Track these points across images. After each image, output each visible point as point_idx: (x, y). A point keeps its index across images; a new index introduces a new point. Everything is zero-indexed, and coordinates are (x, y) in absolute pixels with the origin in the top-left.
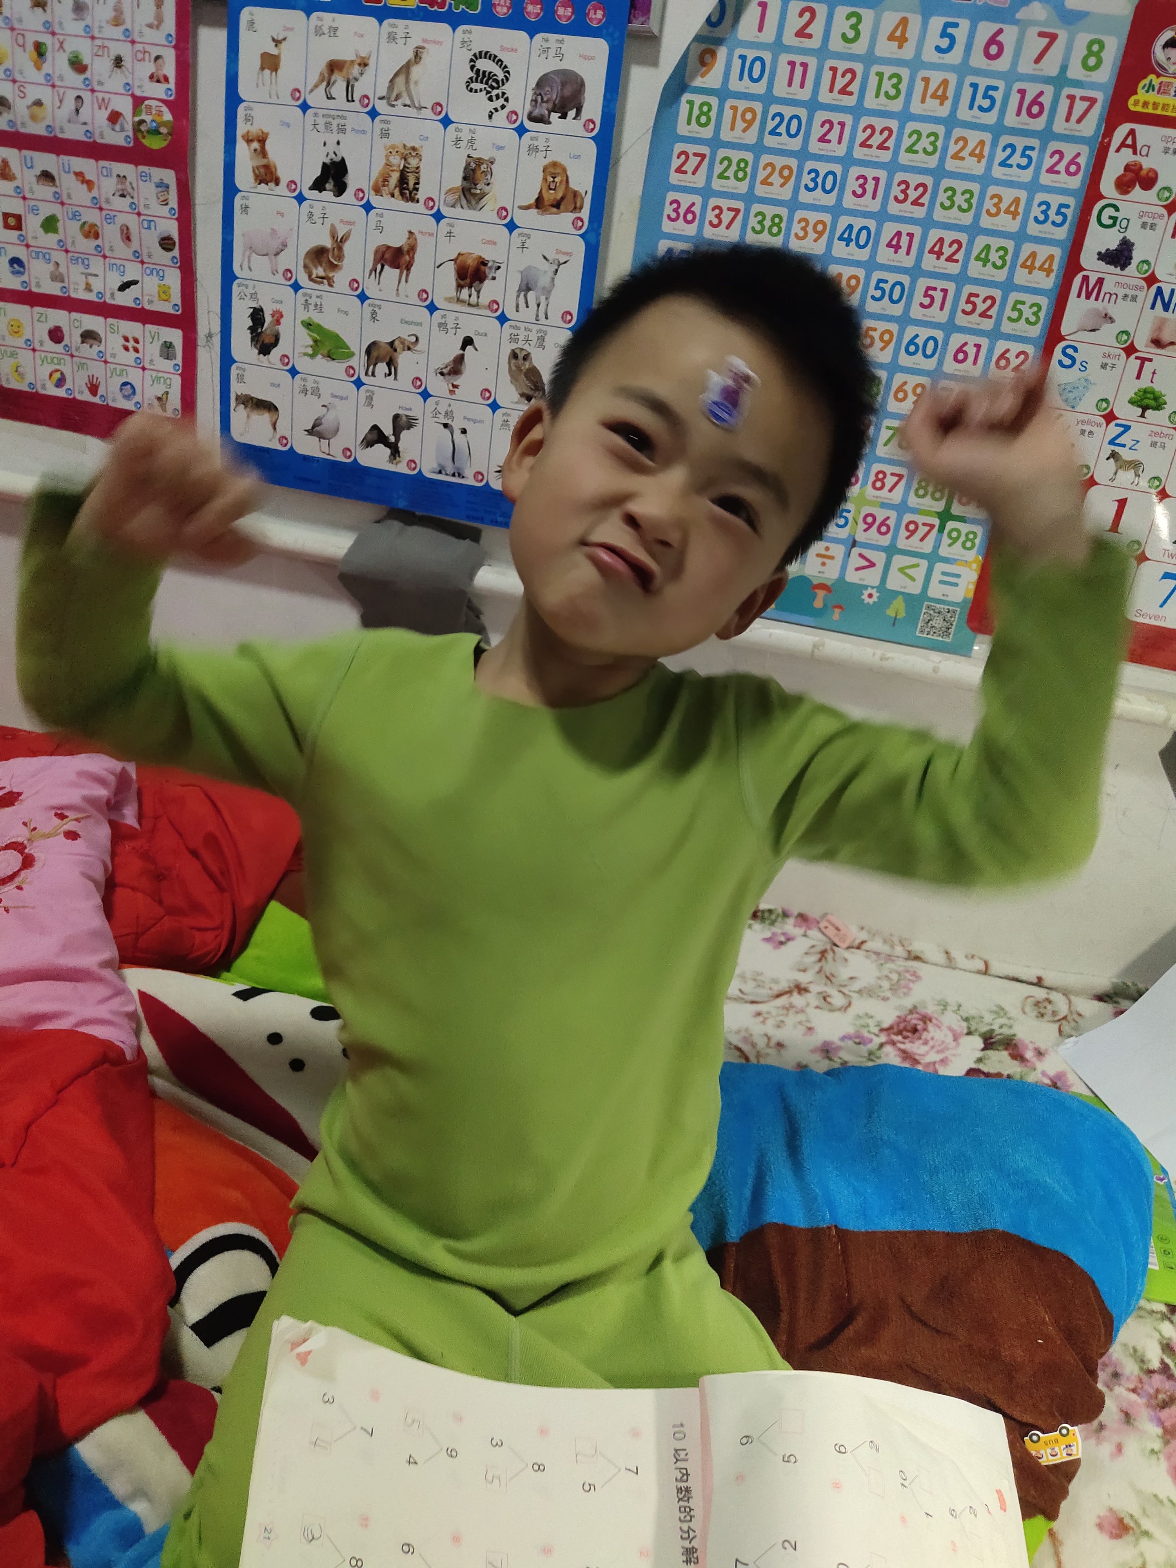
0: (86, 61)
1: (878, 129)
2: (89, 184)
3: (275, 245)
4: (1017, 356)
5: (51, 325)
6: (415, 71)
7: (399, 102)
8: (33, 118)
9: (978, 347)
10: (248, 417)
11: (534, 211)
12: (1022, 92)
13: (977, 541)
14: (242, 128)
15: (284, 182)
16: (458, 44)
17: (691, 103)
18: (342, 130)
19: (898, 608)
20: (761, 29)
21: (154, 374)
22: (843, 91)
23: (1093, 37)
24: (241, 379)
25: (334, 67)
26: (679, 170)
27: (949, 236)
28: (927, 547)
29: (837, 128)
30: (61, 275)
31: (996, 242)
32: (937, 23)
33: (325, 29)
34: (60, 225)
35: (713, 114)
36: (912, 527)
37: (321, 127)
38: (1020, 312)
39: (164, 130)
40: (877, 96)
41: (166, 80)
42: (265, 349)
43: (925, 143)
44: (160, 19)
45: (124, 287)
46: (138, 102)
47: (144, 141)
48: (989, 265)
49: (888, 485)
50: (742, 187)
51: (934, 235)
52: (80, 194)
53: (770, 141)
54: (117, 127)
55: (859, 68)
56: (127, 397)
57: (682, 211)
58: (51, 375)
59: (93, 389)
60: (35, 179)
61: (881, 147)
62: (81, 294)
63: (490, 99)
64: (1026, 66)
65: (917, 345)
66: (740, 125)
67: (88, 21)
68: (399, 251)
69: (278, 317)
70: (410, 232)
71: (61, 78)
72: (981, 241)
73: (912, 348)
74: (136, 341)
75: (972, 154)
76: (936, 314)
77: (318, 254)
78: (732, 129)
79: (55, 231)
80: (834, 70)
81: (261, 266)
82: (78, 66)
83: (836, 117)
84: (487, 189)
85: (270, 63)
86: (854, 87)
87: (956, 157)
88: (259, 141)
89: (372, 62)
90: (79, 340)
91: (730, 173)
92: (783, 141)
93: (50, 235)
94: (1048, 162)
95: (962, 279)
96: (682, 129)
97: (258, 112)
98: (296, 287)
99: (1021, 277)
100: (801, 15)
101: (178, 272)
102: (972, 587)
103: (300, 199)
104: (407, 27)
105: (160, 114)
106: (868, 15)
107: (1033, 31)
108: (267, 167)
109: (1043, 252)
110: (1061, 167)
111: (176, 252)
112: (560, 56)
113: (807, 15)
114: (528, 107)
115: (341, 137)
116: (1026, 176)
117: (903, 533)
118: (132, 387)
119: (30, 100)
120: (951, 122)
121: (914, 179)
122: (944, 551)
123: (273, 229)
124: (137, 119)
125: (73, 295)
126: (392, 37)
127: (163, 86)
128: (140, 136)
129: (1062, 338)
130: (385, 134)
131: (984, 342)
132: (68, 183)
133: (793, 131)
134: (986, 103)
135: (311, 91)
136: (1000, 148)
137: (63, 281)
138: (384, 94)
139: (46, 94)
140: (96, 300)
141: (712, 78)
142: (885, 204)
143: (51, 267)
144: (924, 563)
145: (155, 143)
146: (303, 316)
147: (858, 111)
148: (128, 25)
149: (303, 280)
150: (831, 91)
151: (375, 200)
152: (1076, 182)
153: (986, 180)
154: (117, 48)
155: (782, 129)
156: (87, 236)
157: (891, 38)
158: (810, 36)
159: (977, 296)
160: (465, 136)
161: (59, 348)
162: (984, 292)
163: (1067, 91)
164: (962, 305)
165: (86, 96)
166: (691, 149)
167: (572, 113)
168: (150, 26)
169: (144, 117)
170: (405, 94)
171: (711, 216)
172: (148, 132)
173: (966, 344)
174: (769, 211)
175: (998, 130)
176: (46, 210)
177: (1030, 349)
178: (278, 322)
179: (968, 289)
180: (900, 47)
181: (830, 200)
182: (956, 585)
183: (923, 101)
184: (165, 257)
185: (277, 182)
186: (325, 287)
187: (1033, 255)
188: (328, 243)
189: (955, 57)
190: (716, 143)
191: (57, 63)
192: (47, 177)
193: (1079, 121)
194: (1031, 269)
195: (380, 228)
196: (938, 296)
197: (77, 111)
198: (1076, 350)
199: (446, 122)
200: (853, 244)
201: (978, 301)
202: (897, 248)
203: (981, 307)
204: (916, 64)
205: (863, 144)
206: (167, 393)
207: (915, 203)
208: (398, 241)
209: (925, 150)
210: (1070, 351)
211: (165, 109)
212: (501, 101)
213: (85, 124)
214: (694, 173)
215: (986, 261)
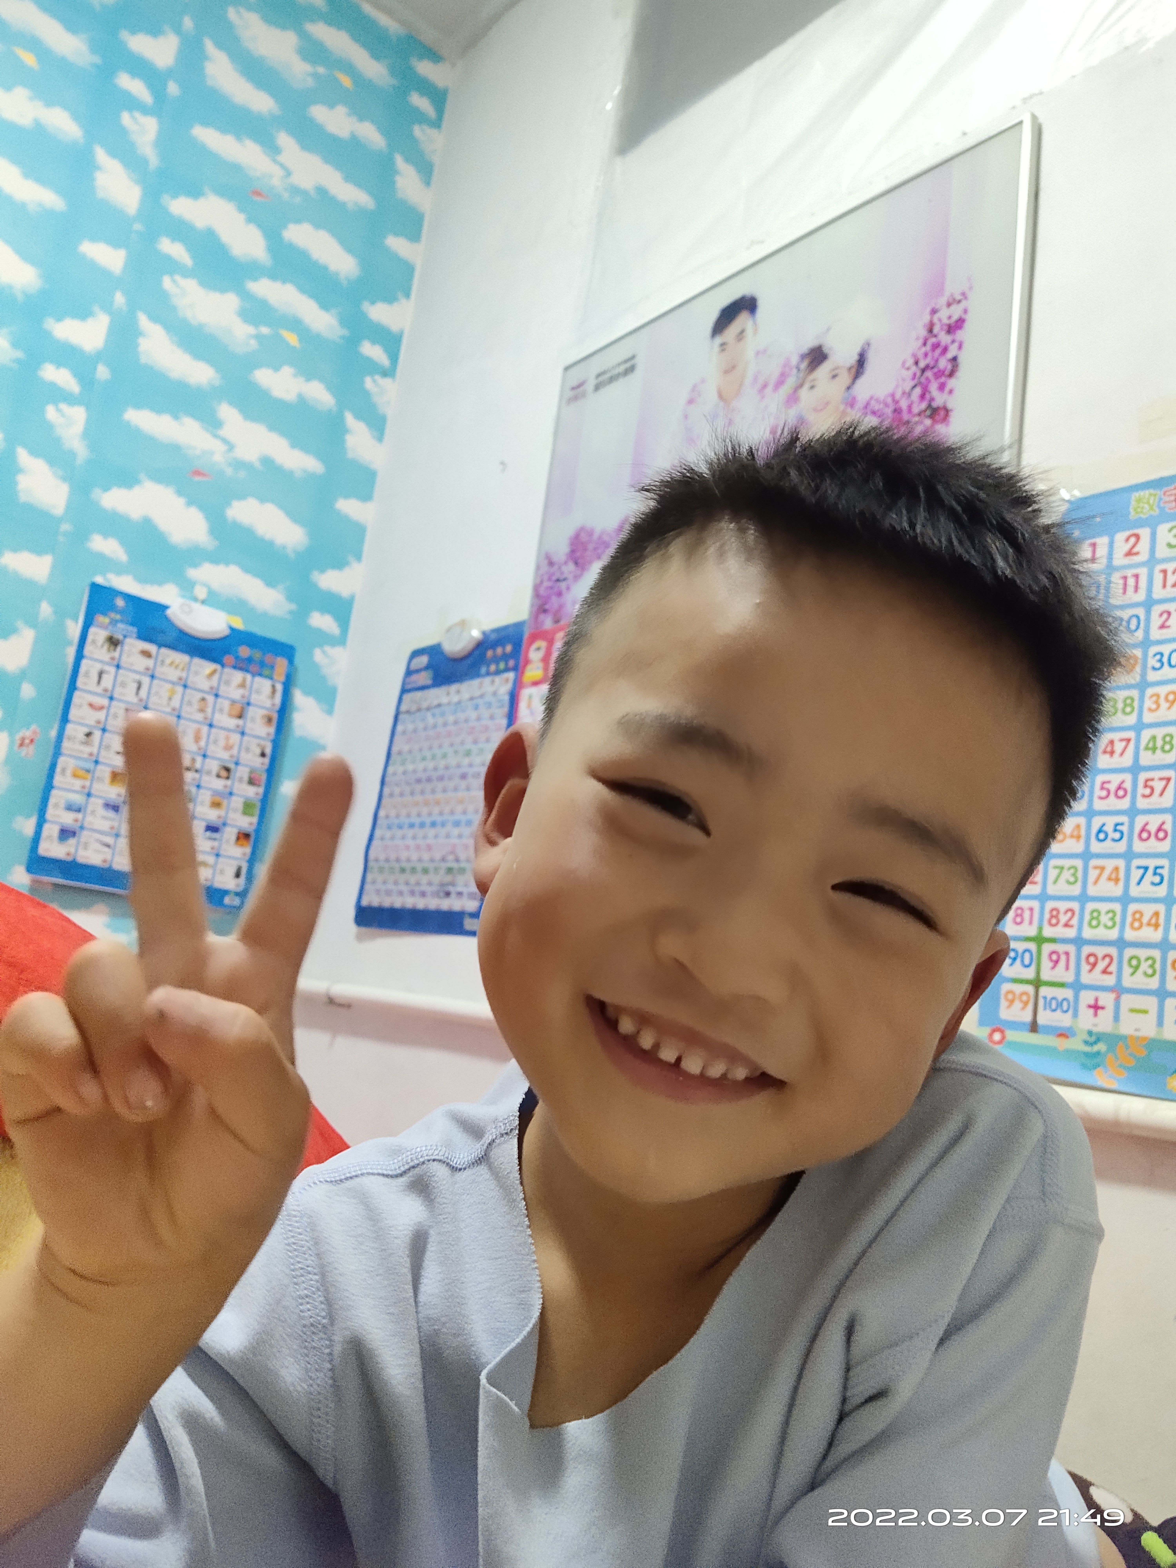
20: (1093, 561)
80: (1163, 573)
83: (1172, 607)
100: (1126, 543)
113: (1133, 539)
133: (1132, 628)
150: (1163, 589)
158: (1137, 556)
174: (1122, 695)
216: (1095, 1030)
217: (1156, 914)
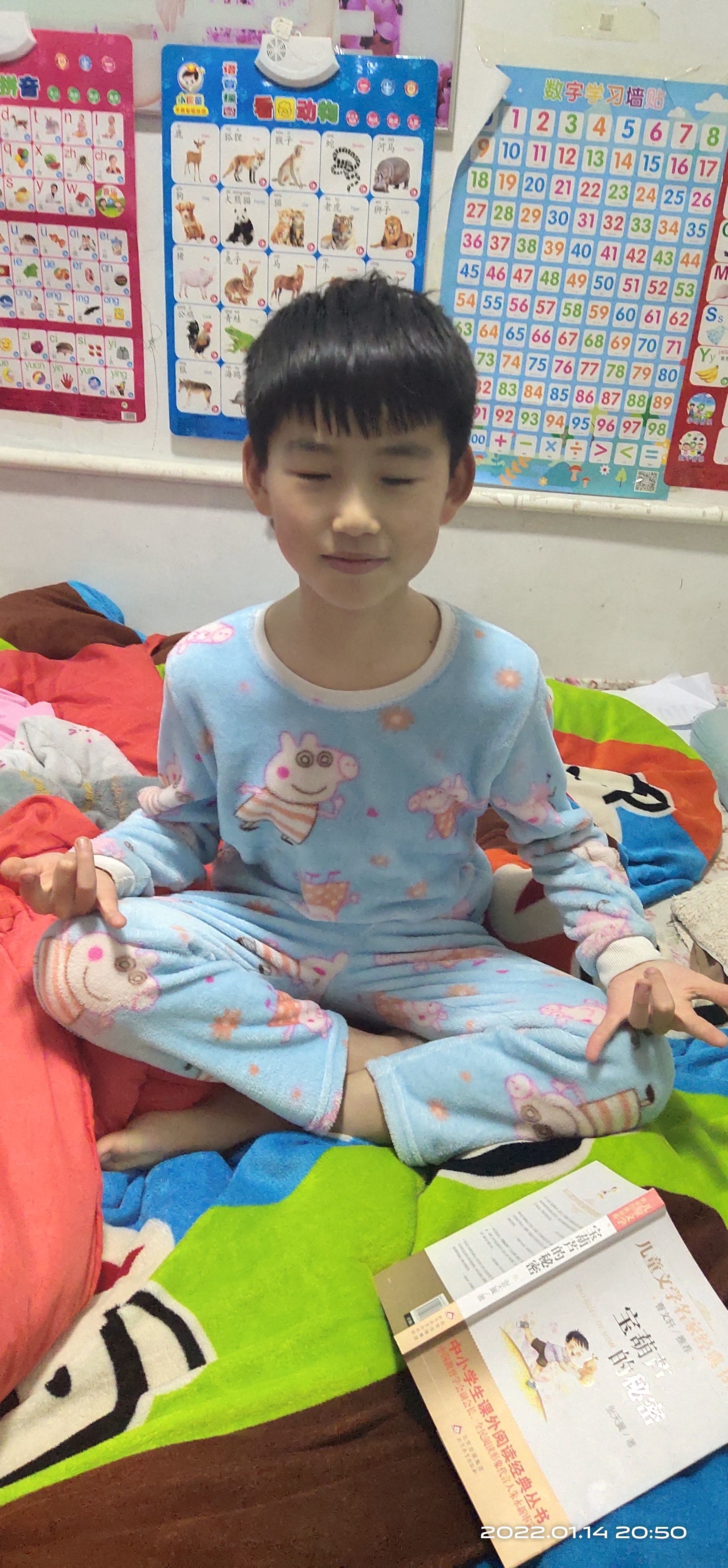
0: (59, 160)
1: (591, 185)
2: (62, 243)
3: (203, 280)
4: (682, 316)
5: (33, 340)
6: (297, 162)
7: (287, 183)
8: (18, 200)
9: (659, 312)
10: (189, 395)
11: (381, 248)
12: (675, 160)
13: (666, 430)
14: (175, 202)
15: (207, 238)
16: (324, 143)
17: (475, 173)
18: (247, 201)
19: (622, 475)
20: (515, 126)
21: (113, 370)
22: (569, 162)
23: (713, 126)
24: (183, 370)
25: (240, 160)
26: (470, 215)
27: (637, 247)
28: (637, 436)
29: (566, 185)
30: (39, 305)
31: (665, 250)
32: (622, 120)
33: (233, 136)
34: (39, 271)
35: (489, 180)
36: (627, 425)
37: (232, 200)
38: (682, 290)
39: (118, 205)
40: (589, 164)
41: (118, 171)
42: (200, 349)
43: (620, 192)
44: (112, 132)
45: (89, 311)
46: (98, 187)
47: (104, 213)
48: (662, 263)
49: (611, 400)
50: (510, 224)
51: (629, 247)
52: (55, 249)
53: (525, 195)
54: (83, 204)
55: (577, 148)
56: (94, 388)
57: (472, 241)
58: (34, 376)
59: (68, 384)
60: (19, 241)
61: (593, 195)
62: (56, 318)
63: (348, 178)
64: (675, 144)
65: (623, 315)
66: (506, 185)
67: (59, 134)
68: (291, 279)
69: (208, 326)
70: (299, 266)
71: (39, 172)
72: (656, 250)
73: (620, 316)
74: (99, 348)
75: (648, 197)
76: (633, 295)
77: (236, 284)
78: (502, 187)
79: (35, 275)
80: (562, 150)
81: (194, 294)
82: (53, 165)
83: (565, 178)
84: (349, 236)
85: (194, 158)
86: (575, 160)
87: (639, 199)
88: (188, 210)
89: (267, 157)
90: (56, 350)
91: (502, 216)
92: (534, 195)
93: (31, 278)
94: (692, 199)
95: (647, 273)
96: (470, 189)
97: (185, 191)
98: (220, 306)
99: (681, 269)
100: (540, 117)
101: (130, 300)
102: (665, 458)
103: (220, 248)
104: (289, 133)
105: (115, 194)
106: (580, 116)
107: (678, 124)
108: (195, 228)
109: (693, 253)
110: (700, 202)
111: (128, 286)
112: (392, 149)
113: (544, 117)
114: (373, 183)
115: (248, 207)
116: (680, 208)
117: (622, 429)
118: (98, 380)
119: (16, 188)
120: (635, 179)
121: (615, 214)
122: (647, 438)
123: (202, 270)
124: (98, 198)
125: (50, 319)
126: (279, 140)
127: (117, 175)
128: (100, 209)
129: (708, 304)
130: (278, 203)
131: (662, 309)
132: (44, 242)
133: (539, 188)
134: (654, 167)
135: (224, 176)
136: (664, 194)
137: (41, 309)
138: (277, 177)
139: (28, 184)
140: (68, 321)
141: (487, 157)
142: (598, 230)
143: (32, 300)
144: (636, 446)
145: (112, 214)
146: (226, 325)
147: (578, 174)
148: (89, 136)
149: (225, 301)
150: (561, 162)
151: (273, 247)
152: (709, 211)
153: (657, 212)
154: (80, 152)
155: (533, 187)
156: (59, 278)
157: (595, 129)
158: (546, 129)
159: (656, 282)
160: (333, 202)
161: (39, 356)
162: (660, 279)
163: (700, 158)
164: (648, 288)
165: (60, 184)
166: (476, 201)
167: (402, 185)
168: (105, 136)
169: (103, 196)
170: (290, 177)
171: (491, 242)
172: (107, 206)
173: (651, 311)
174: (528, 237)
175: (662, 182)
176: (27, 262)
177: (689, 312)
178: (209, 331)
179: (651, 278)
180: (601, 134)
181: (564, 229)
182: (656, 457)
183: (617, 166)
184: (120, 289)
185: (203, 237)
186: (242, 306)
187: (688, 255)
188: (241, 276)
189: (634, 139)
190: (492, 197)
191: (38, 163)
192: (29, 238)
193: (708, 175)
194: (687, 263)
195: (277, 264)
196: (633, 284)
197: (53, 194)
198: (716, 310)
199: (319, 194)
200: (580, 255)
201: (657, 285)
202: (607, 256)
203: (659, 289)
204: (611, 144)
205: (583, 194)
206: (124, 383)
207: (617, 228)
208: (291, 272)
209: (620, 197)
210: (712, 311)
211: (119, 191)
212: (355, 179)
213: (59, 202)
214: (479, 216)
215: (660, 261)
216: (499, 453)
217: (540, 388)
